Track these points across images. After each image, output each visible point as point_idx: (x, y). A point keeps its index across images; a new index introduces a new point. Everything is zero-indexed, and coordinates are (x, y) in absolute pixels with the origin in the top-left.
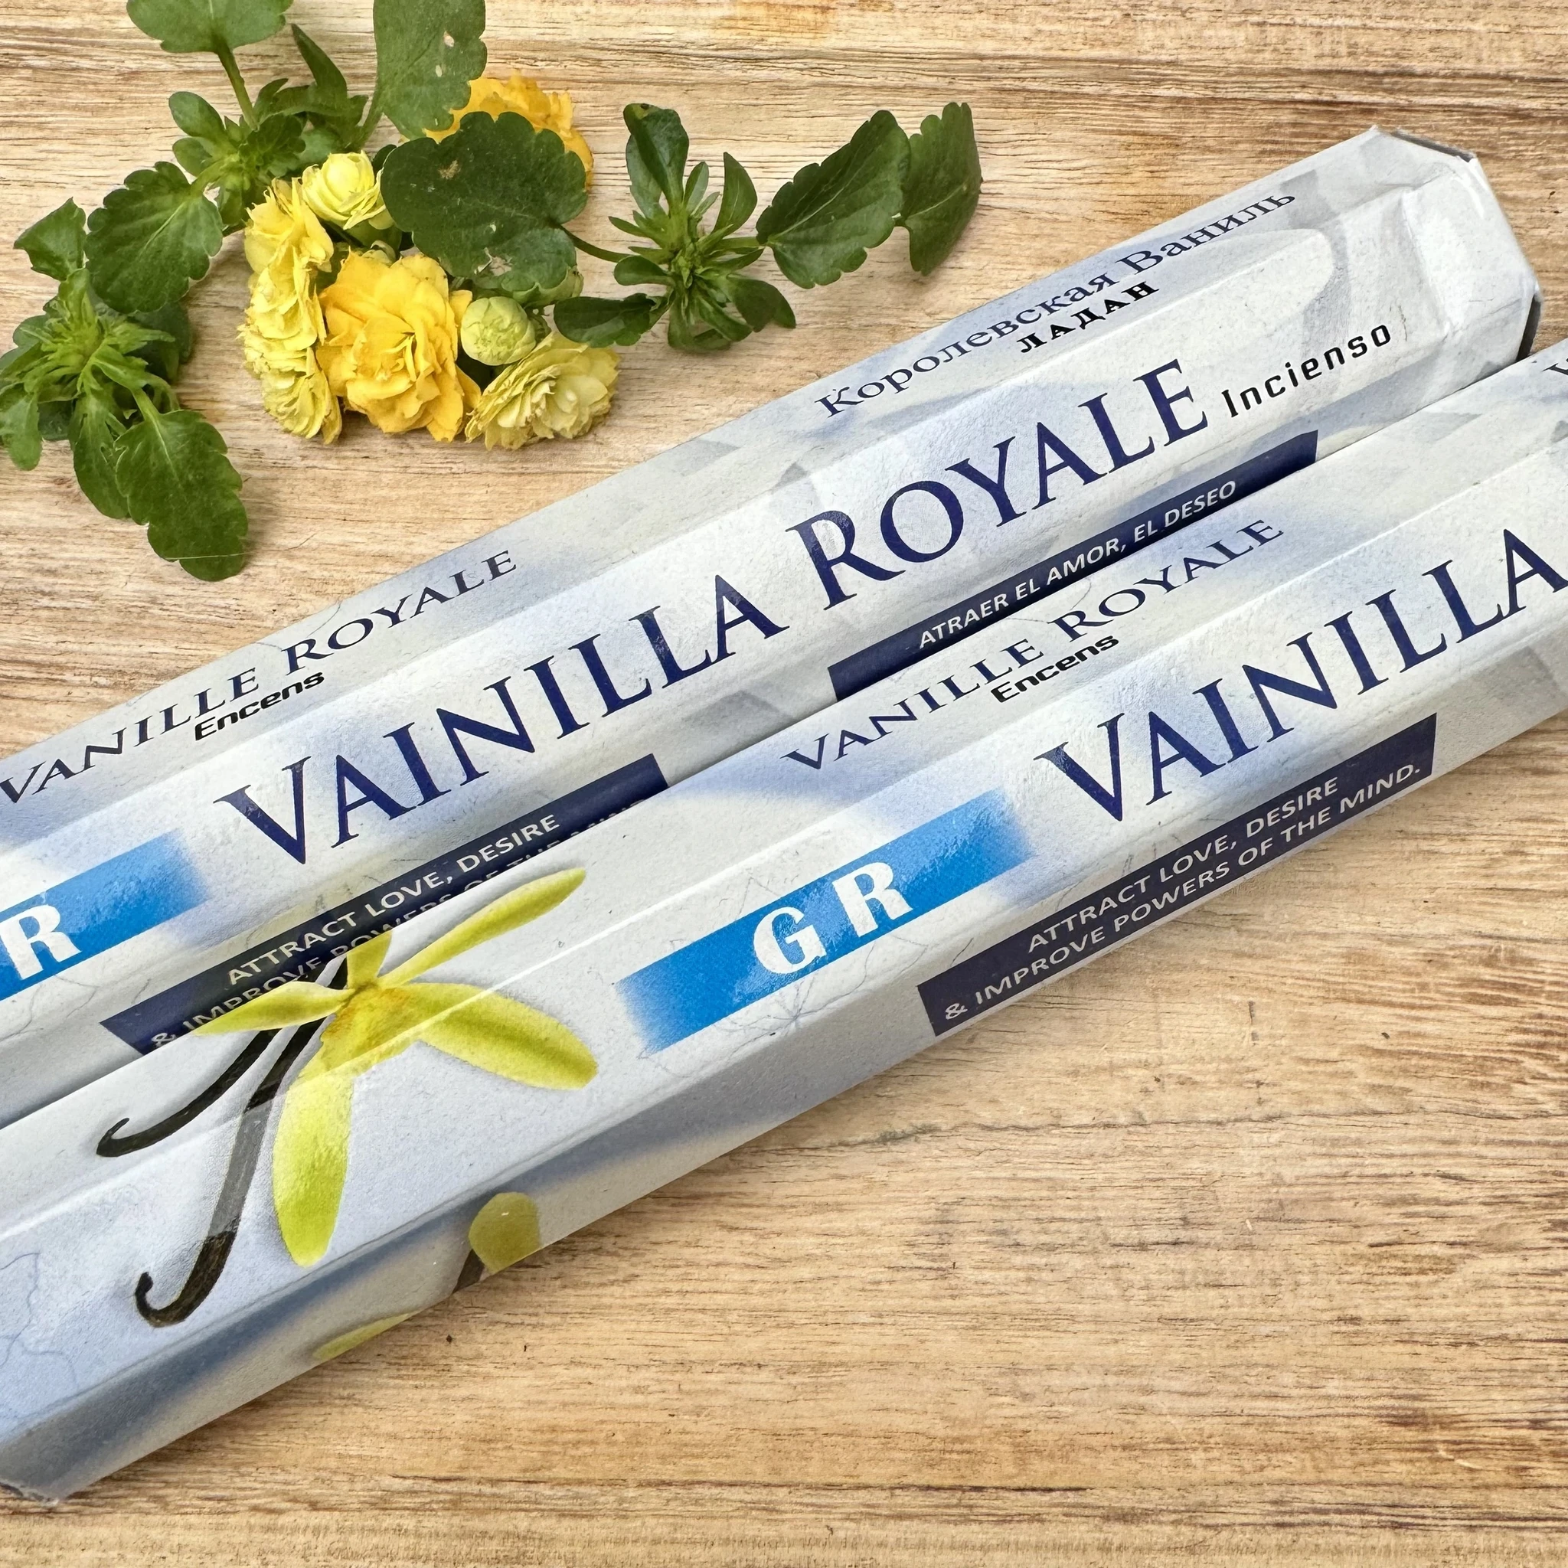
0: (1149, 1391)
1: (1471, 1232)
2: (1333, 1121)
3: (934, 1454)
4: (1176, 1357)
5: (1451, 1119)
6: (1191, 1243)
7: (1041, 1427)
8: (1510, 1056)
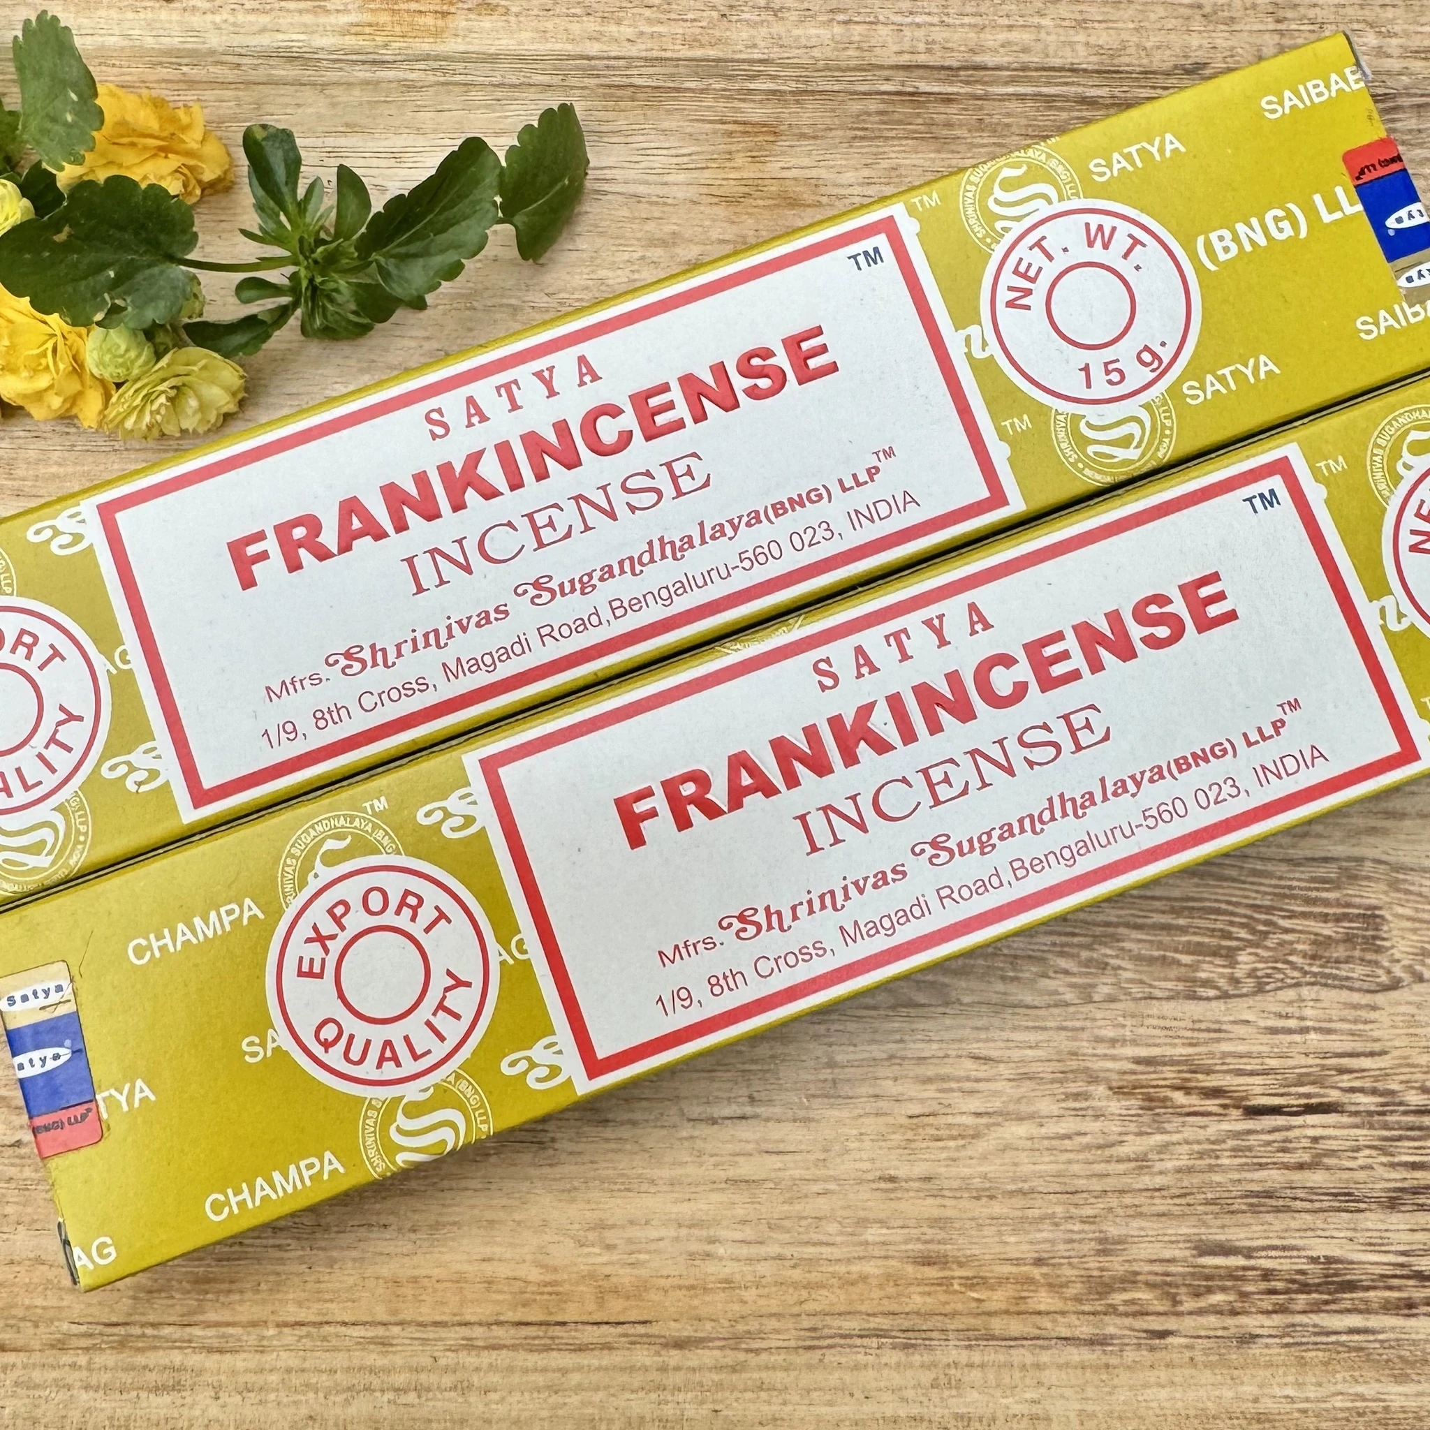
0: (712, 1241)
1: (997, 1104)
2: (882, 1012)
3: (527, 1296)
4: (740, 1212)
5: (984, 1009)
6: (755, 1117)
7: (621, 1272)
8: (1039, 954)
